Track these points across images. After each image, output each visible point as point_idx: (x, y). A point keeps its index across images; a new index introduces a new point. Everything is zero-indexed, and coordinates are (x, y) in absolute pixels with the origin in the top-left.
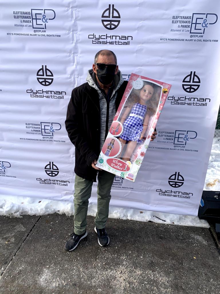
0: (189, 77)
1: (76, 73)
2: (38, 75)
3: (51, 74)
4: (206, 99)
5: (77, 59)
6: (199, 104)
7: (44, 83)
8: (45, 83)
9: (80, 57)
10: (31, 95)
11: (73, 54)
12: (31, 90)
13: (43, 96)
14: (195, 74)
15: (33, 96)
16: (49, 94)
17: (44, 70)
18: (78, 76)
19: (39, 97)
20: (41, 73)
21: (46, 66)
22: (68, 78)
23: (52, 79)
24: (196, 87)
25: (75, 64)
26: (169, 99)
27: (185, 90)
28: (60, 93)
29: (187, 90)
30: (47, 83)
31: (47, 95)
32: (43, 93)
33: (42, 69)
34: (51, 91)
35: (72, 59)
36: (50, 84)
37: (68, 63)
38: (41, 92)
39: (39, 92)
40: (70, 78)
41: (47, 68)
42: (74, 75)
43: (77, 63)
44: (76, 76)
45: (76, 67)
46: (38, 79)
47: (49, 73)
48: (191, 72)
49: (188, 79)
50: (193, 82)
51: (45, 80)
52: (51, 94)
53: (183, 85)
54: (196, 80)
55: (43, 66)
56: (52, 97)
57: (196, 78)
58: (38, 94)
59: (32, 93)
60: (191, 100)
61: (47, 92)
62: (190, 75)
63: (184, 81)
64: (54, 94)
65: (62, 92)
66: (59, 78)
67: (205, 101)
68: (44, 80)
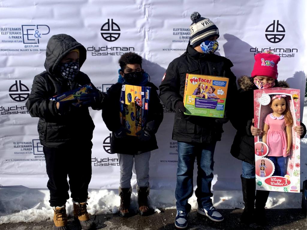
0: (272, 26)
1: (147, 26)
2: (102, 30)
3: (117, 29)
4: (293, 49)
5: (148, 11)
6: (285, 56)
7: (109, 39)
8: (111, 39)
9: (152, 9)
10: (92, 53)
11: (145, 5)
12: (93, 48)
13: (107, 54)
14: (279, 23)
15: (95, 54)
16: (115, 51)
17: (110, 24)
18: (149, 30)
19: (102, 54)
20: (106, 27)
21: (112, 20)
22: (137, 32)
23: (119, 34)
24: (281, 37)
25: (146, 16)
26: (251, 51)
27: (269, 40)
28: (127, 49)
29: (271, 40)
30: (113, 39)
31: (112, 52)
32: (107, 50)
33: (108, 23)
34: (117, 48)
35: (143, 10)
36: (116, 39)
37: (139, 15)
38: (105, 49)
39: (102, 49)
40: (140, 32)
41: (114, 22)
42: (145, 29)
43: (148, 16)
44: (147, 30)
45: (147, 20)
46: (102, 34)
47: (115, 27)
48: (274, 21)
49: (271, 28)
50: (277, 31)
51: (111, 35)
52: (117, 50)
53: (266, 35)
54: (280, 29)
55: (109, 20)
56: (118, 54)
57: (280, 27)
58: (101, 52)
59: (94, 51)
60: (276, 52)
61: (112, 49)
62: (274, 24)
63: (267, 31)
64: (121, 50)
65: (129, 48)
66: (127, 32)
67: (292, 52)
68: (109, 35)
